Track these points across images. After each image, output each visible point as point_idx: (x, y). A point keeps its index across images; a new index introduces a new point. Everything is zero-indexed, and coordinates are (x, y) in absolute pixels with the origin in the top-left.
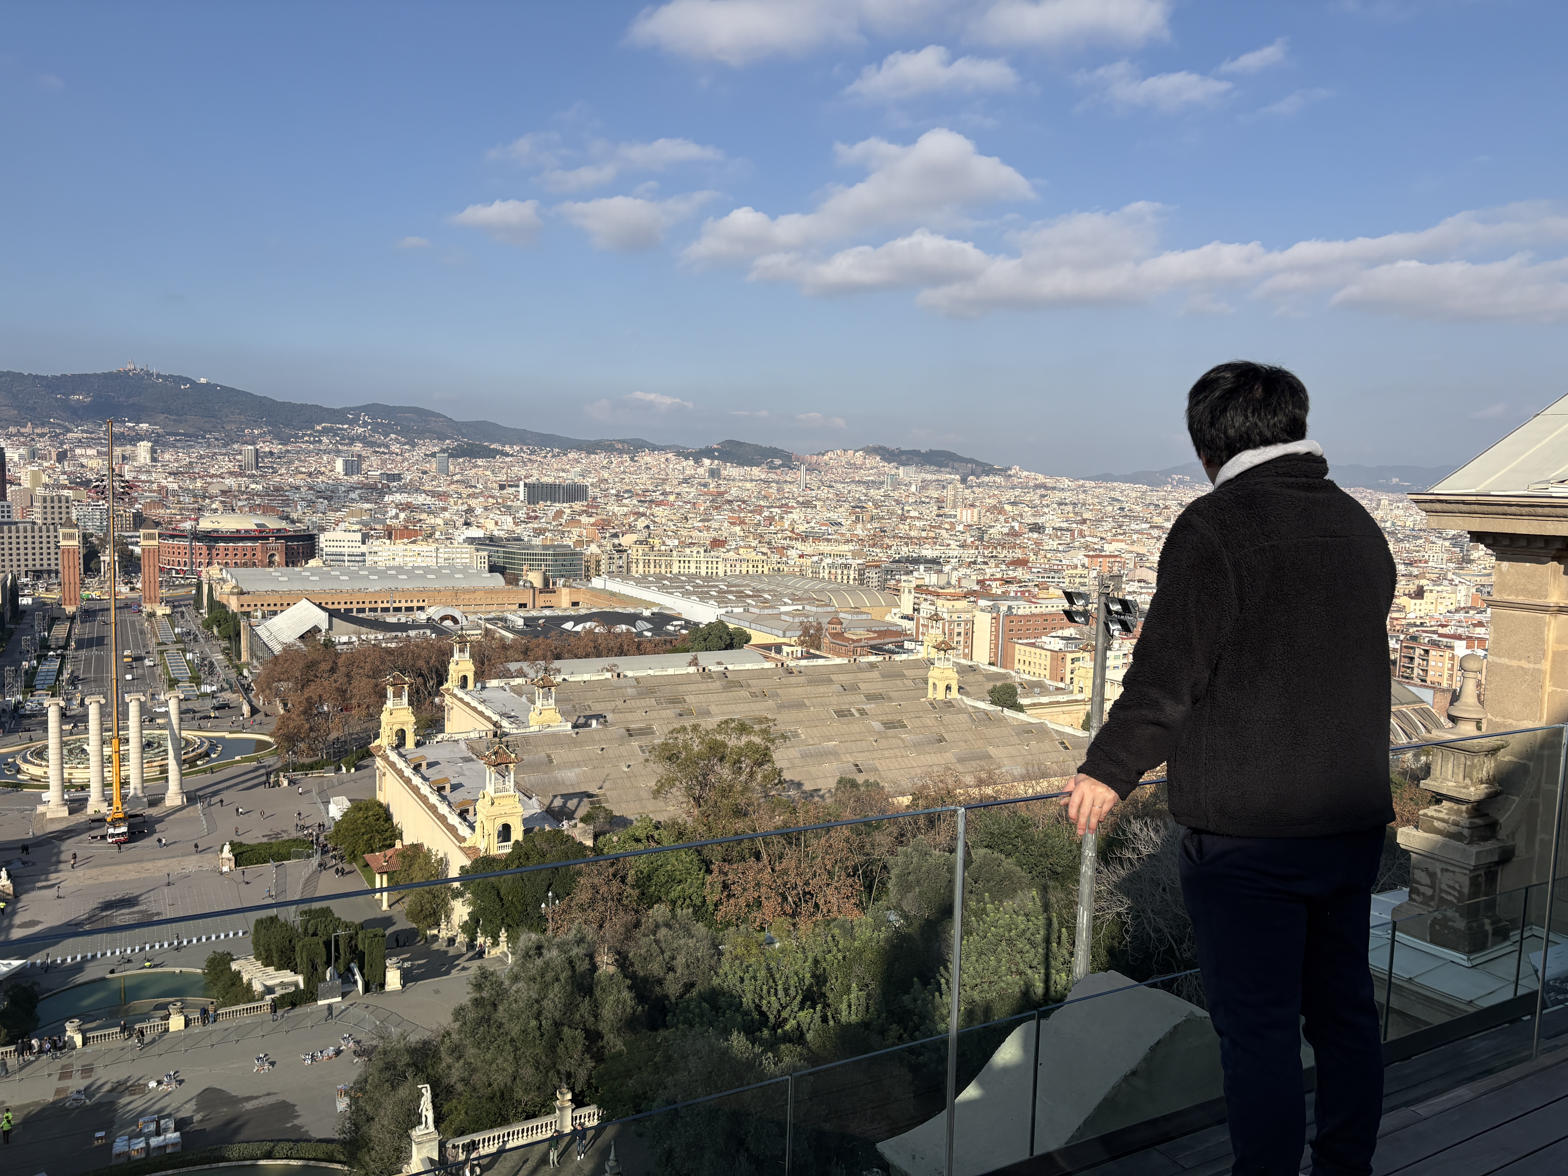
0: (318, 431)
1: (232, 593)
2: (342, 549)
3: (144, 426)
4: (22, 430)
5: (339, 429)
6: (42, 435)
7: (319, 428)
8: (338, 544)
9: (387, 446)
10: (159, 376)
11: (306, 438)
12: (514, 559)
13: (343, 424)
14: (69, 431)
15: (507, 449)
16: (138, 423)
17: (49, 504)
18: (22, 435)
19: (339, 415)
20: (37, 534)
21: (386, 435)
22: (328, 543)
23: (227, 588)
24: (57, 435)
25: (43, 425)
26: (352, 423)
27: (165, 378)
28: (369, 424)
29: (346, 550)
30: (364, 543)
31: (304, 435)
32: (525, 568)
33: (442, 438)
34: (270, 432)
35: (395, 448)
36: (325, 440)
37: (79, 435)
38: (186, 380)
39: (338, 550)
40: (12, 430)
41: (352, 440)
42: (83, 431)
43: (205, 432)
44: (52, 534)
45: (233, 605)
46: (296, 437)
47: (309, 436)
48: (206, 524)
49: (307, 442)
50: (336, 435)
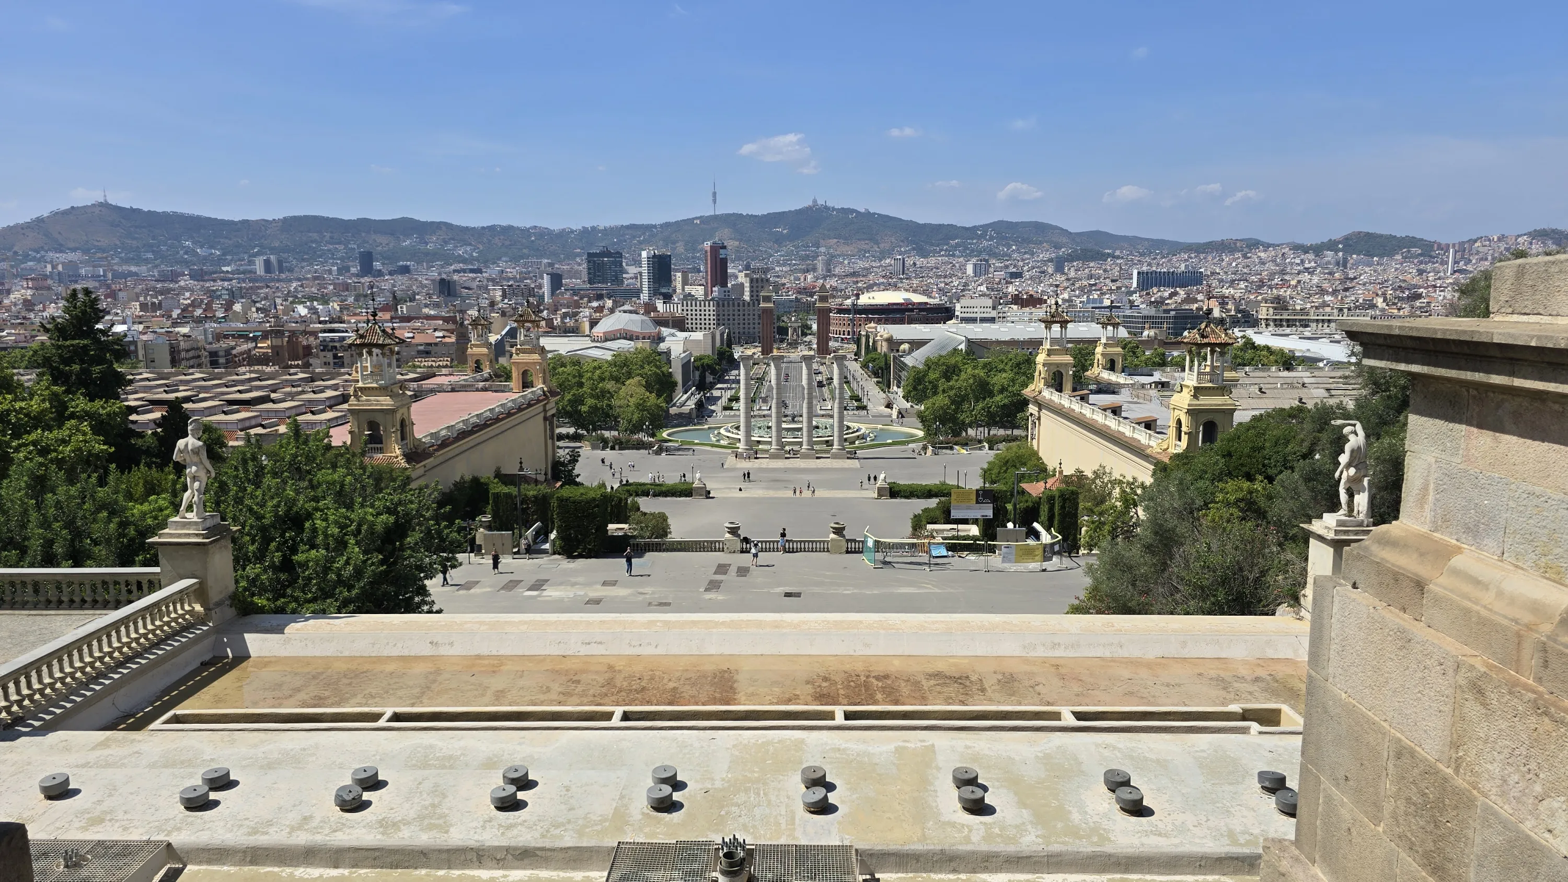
0: (952, 246)
2: (975, 315)
3: (823, 249)
5: (970, 244)
7: (953, 244)
8: (972, 310)
9: (1009, 256)
10: (834, 209)
11: (943, 253)
13: (972, 239)
15: (1117, 253)
16: (818, 248)
19: (971, 232)
20: (746, 308)
21: (1009, 247)
22: (963, 310)
26: (980, 237)
27: (838, 210)
28: (995, 238)
29: (979, 316)
30: (994, 308)
31: (942, 250)
33: (1057, 247)
34: (914, 249)
35: (1016, 257)
36: (957, 253)
38: (853, 211)
39: (972, 316)
41: (980, 253)
42: (780, 255)
44: (756, 308)
46: (935, 252)
47: (946, 250)
48: (865, 299)
49: (943, 256)
50: (968, 249)
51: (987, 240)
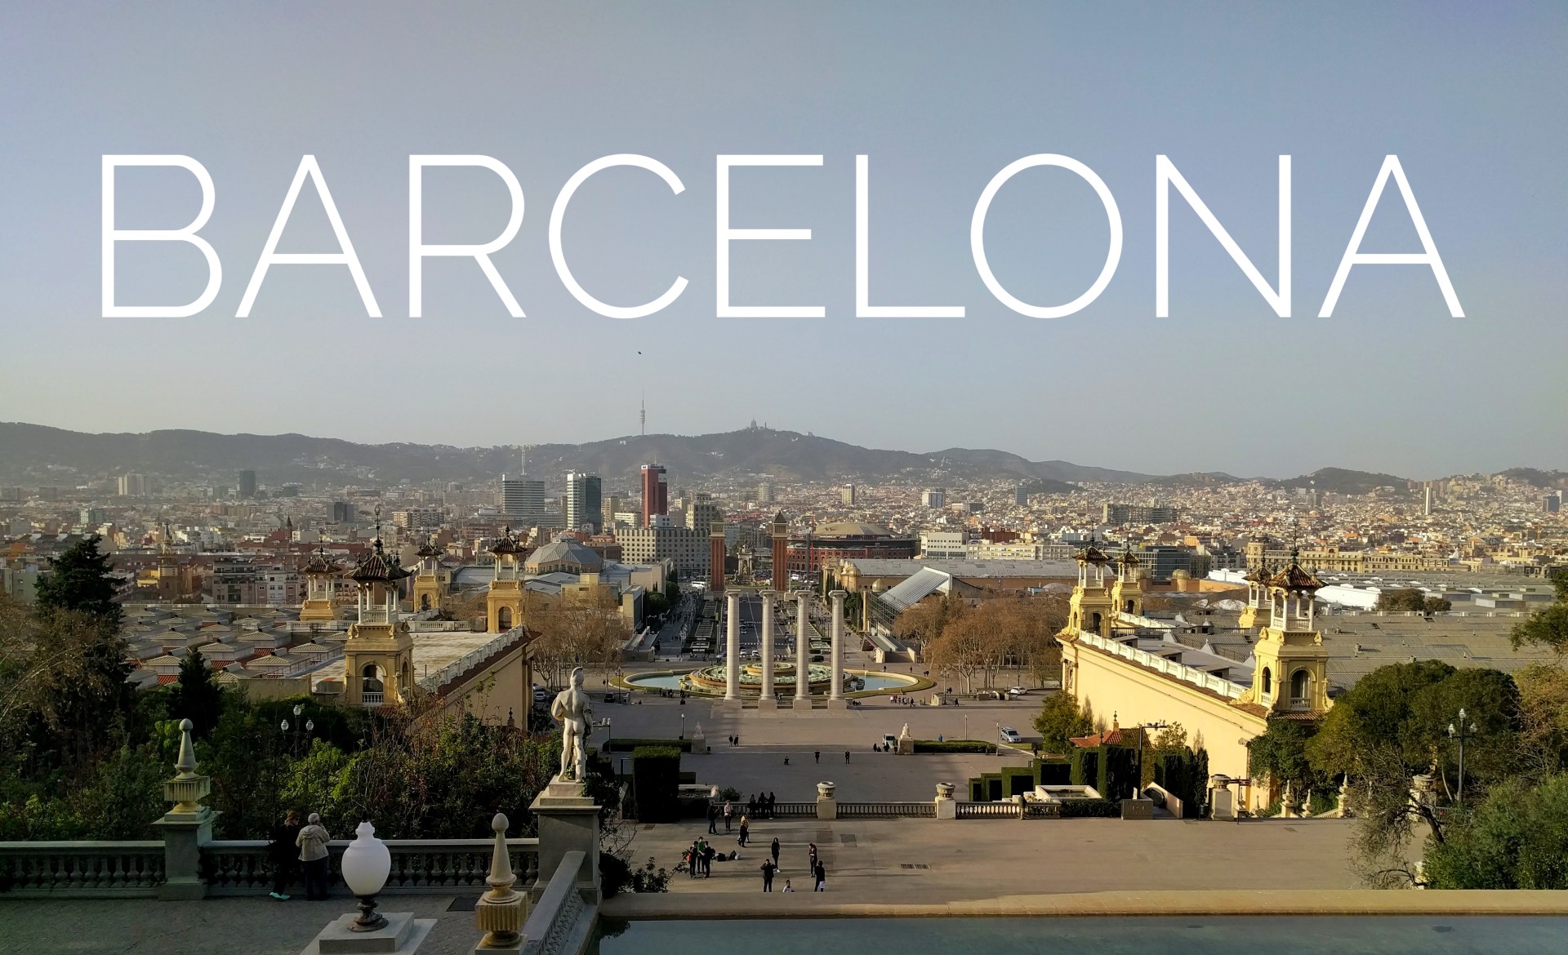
0: (904, 474)
1: (851, 575)
2: (943, 550)
5: (923, 472)
8: (939, 544)
10: (773, 432)
13: (925, 467)
19: (924, 459)
20: (690, 538)
21: (965, 476)
22: (928, 543)
27: (779, 433)
28: (949, 466)
29: (947, 550)
30: (964, 543)
33: (1018, 478)
34: (863, 477)
38: (796, 435)
39: (939, 550)
41: (935, 482)
45: (852, 586)
46: (885, 479)
47: (895, 479)
48: (821, 531)
49: (895, 484)
51: (940, 468)
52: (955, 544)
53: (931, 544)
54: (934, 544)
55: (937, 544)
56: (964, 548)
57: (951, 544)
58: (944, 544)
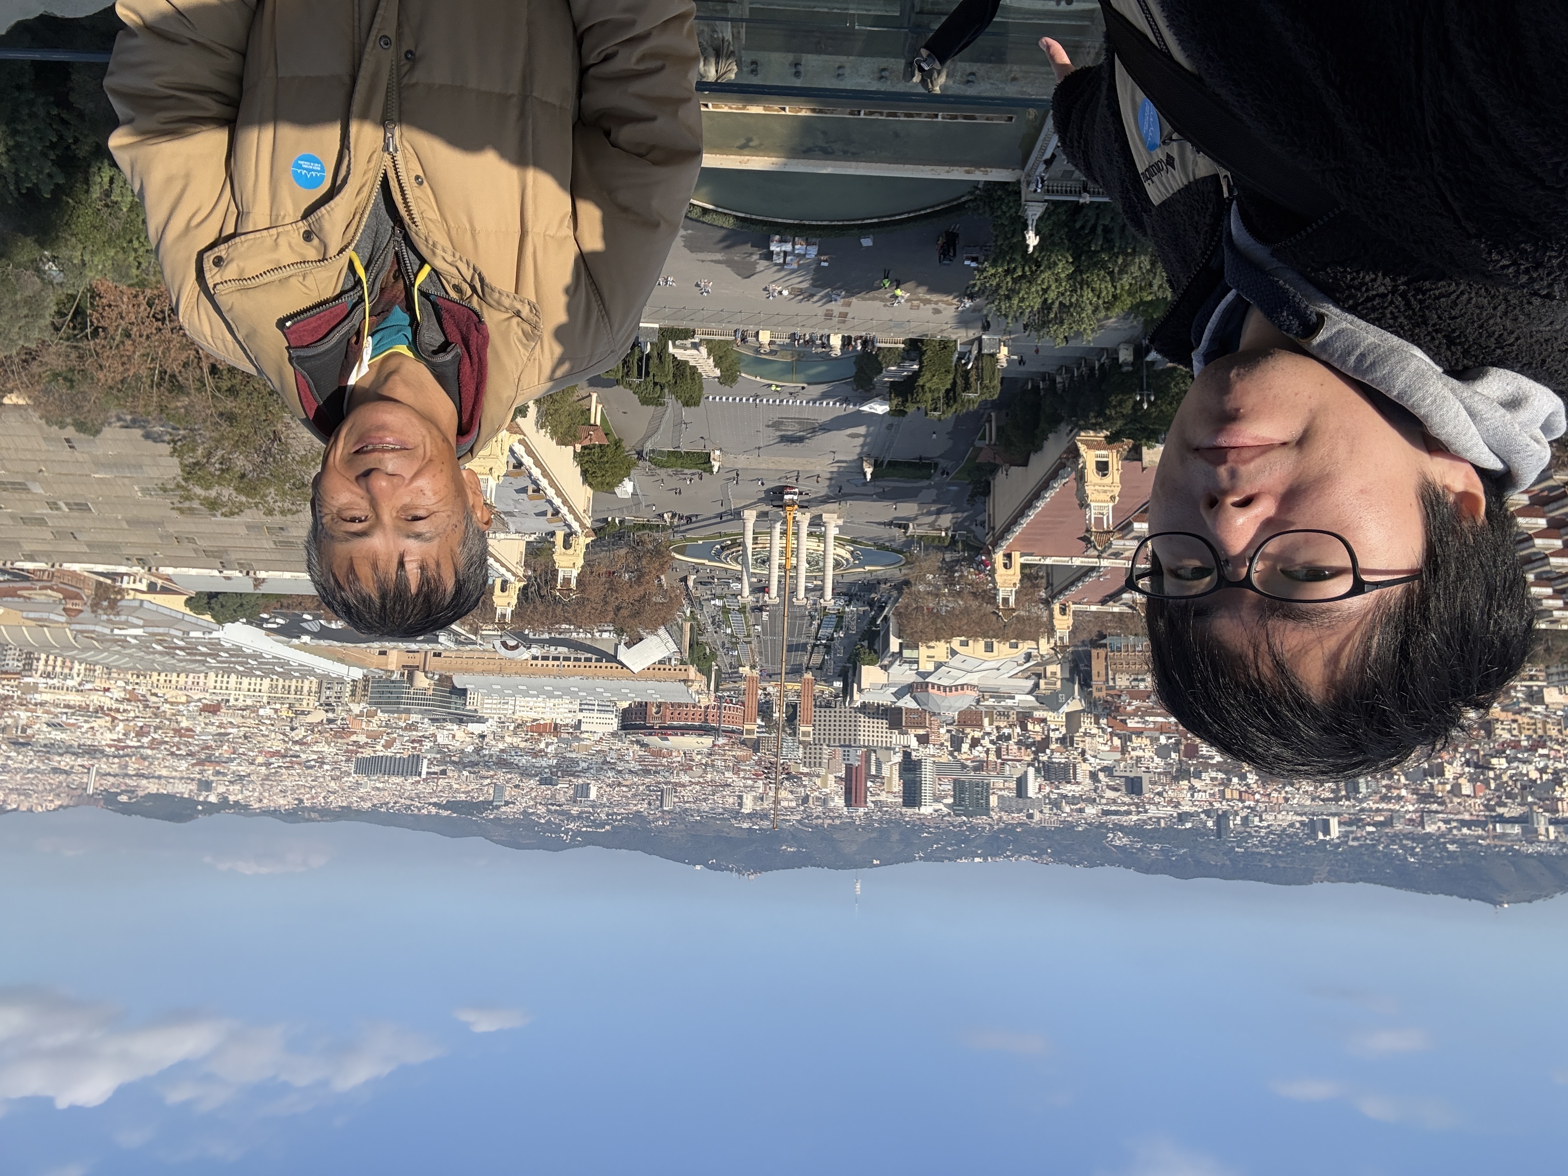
0: (609, 824)
1: (693, 681)
2: (599, 715)
3: (745, 825)
4: (830, 821)
5: (590, 827)
6: (818, 817)
7: (607, 827)
8: (602, 721)
9: (549, 811)
10: (731, 870)
11: (619, 818)
12: (441, 701)
13: (586, 831)
14: (798, 821)
15: (434, 811)
17: (818, 760)
18: (831, 818)
19: (590, 840)
20: (827, 737)
23: (696, 686)
24: (807, 818)
25: (817, 826)
26: (579, 833)
27: (727, 869)
29: (596, 714)
30: (580, 721)
31: (621, 821)
32: (431, 692)
33: (497, 820)
34: (649, 823)
35: (542, 810)
36: (603, 817)
37: (792, 817)
38: (711, 867)
39: (602, 715)
40: (838, 822)
41: (579, 817)
42: (789, 821)
43: (700, 821)
44: (817, 737)
45: (692, 672)
46: (627, 819)
47: (616, 820)
48: (708, 741)
49: (619, 814)
50: (593, 821)
52: (588, 720)
53: (610, 721)
54: (608, 721)
55: (605, 721)
56: (580, 716)
57: (591, 720)
58: (598, 721)
